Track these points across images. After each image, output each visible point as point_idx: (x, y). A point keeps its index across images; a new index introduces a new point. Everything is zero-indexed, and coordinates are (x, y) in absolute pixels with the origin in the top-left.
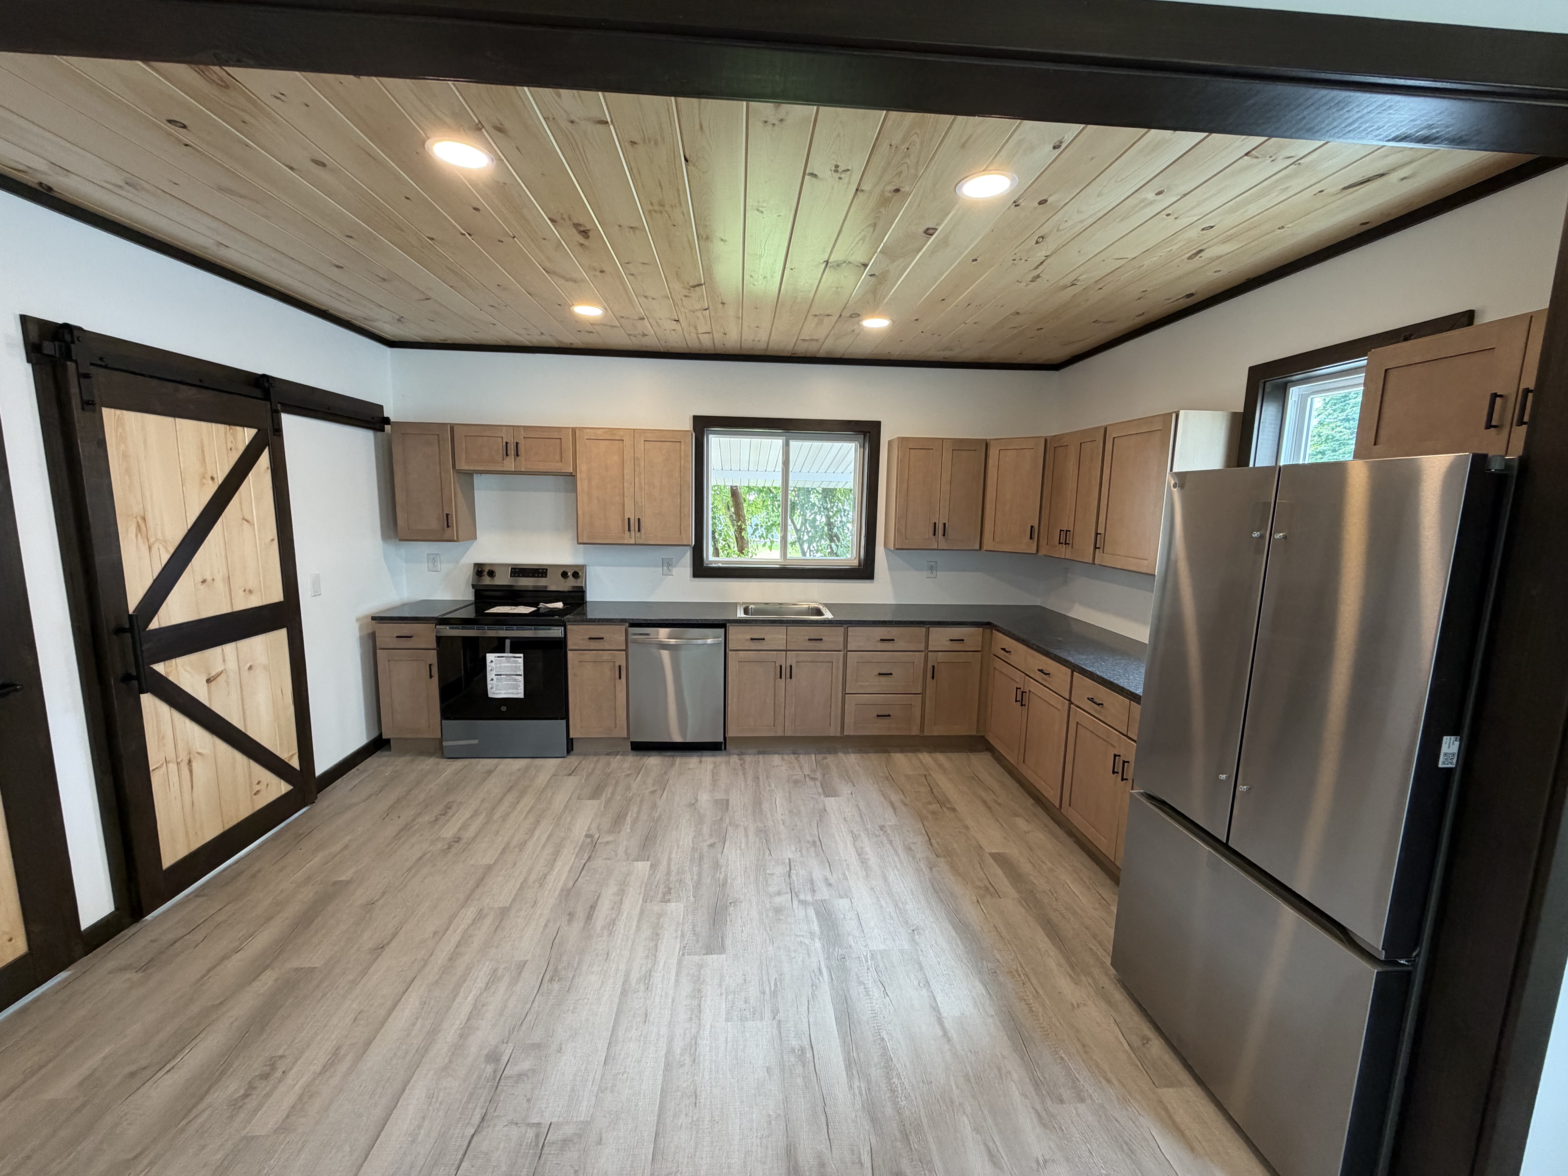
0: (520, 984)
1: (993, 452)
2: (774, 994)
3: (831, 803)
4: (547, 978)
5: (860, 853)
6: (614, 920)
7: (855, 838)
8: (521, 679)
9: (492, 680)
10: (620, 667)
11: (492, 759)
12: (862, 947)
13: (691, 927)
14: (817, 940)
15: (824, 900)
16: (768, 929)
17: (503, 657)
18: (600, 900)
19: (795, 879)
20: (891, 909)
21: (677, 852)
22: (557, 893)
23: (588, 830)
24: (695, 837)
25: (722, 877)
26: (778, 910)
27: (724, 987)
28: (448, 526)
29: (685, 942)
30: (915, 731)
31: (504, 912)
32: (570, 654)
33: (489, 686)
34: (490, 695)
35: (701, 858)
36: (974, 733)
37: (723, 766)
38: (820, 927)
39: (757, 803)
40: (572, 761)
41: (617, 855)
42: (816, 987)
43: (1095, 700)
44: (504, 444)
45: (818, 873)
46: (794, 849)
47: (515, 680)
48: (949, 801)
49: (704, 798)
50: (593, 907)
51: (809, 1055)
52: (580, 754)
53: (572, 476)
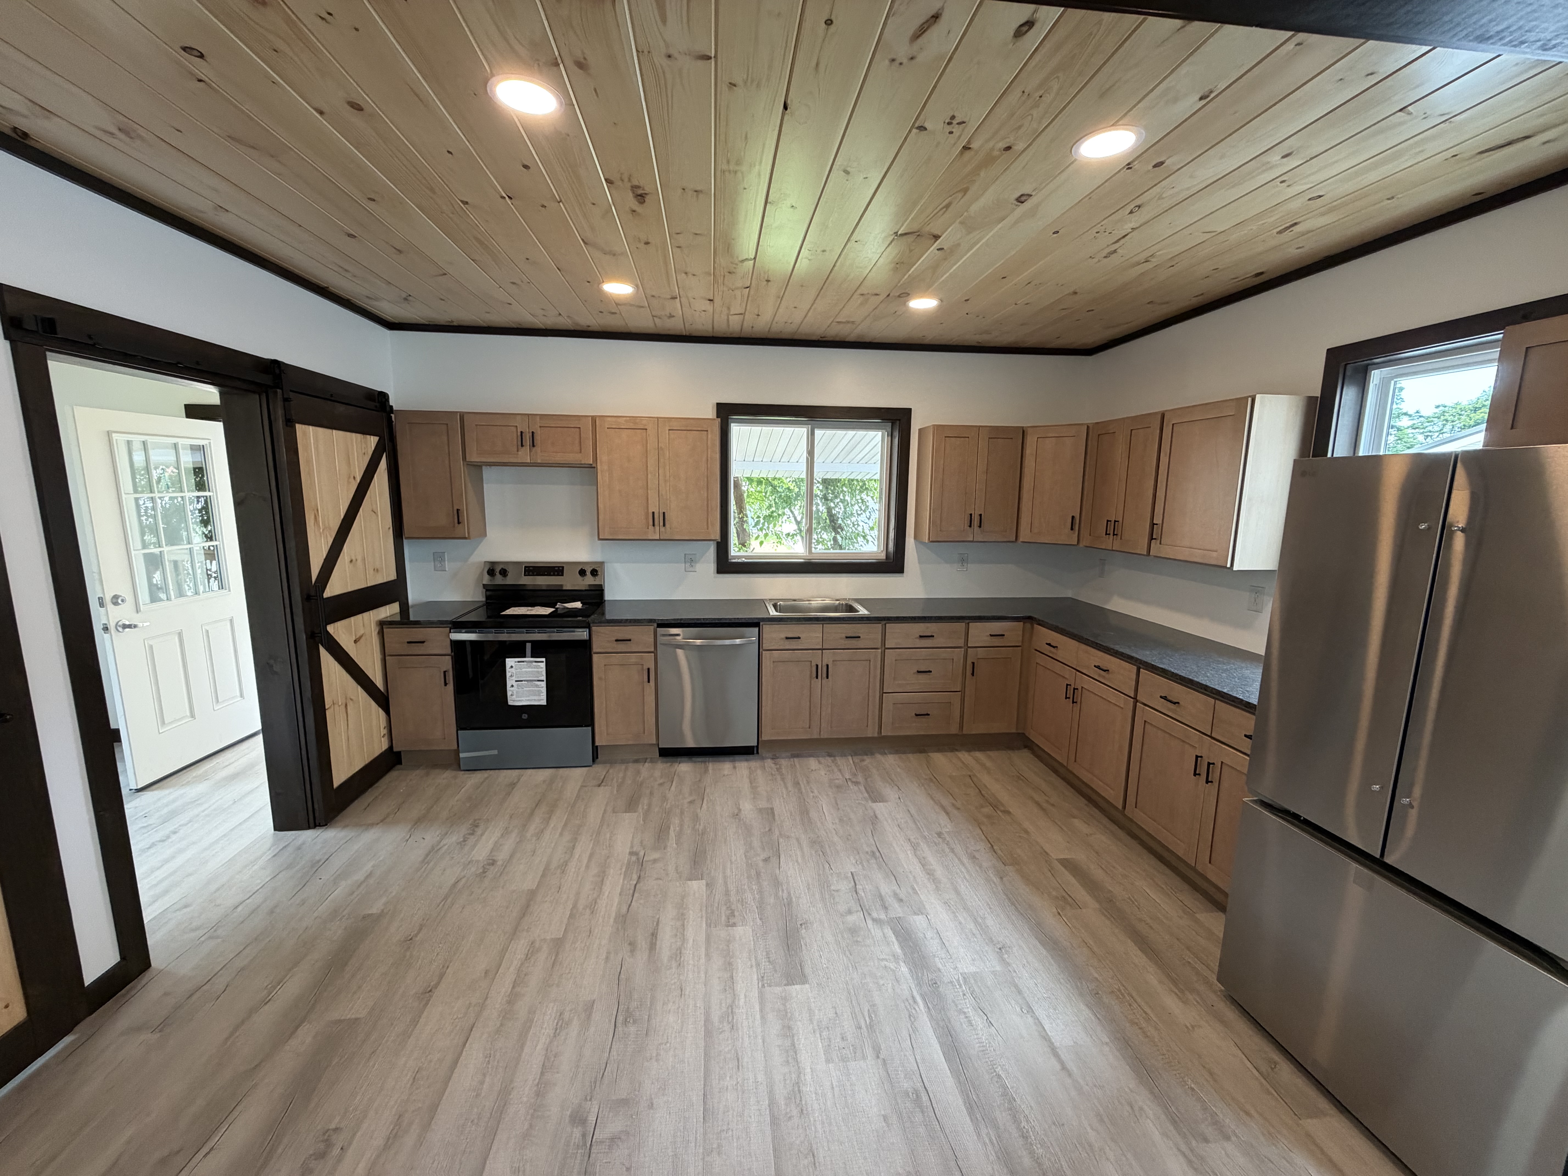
0: (592, 1029)
1: (1031, 440)
2: (871, 1027)
3: (880, 808)
4: (620, 1019)
5: (923, 863)
6: (680, 949)
7: (915, 847)
8: (544, 684)
9: (512, 686)
10: (649, 669)
11: (513, 771)
12: (952, 970)
13: (764, 954)
14: (902, 964)
15: (899, 917)
16: (847, 953)
17: (523, 662)
18: (660, 925)
19: (863, 894)
20: (971, 926)
21: (731, 869)
22: (612, 920)
23: (632, 847)
24: (746, 852)
25: (785, 895)
26: (853, 931)
27: (815, 1023)
28: (459, 523)
29: (762, 971)
30: (954, 730)
31: (558, 944)
32: (595, 658)
33: (509, 694)
34: (510, 703)
35: (758, 874)
36: (1014, 731)
37: (759, 772)
38: (902, 948)
39: (804, 812)
40: (599, 770)
41: (667, 874)
42: (914, 1018)
43: (1169, 698)
44: (519, 434)
45: (886, 888)
46: (854, 862)
47: (537, 686)
48: (1003, 805)
49: (747, 807)
50: (654, 935)
51: (925, 1098)
52: (604, 763)
53: (592, 467)
